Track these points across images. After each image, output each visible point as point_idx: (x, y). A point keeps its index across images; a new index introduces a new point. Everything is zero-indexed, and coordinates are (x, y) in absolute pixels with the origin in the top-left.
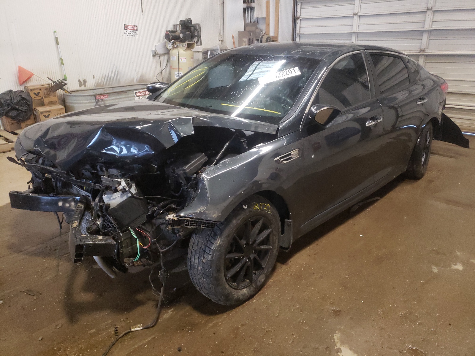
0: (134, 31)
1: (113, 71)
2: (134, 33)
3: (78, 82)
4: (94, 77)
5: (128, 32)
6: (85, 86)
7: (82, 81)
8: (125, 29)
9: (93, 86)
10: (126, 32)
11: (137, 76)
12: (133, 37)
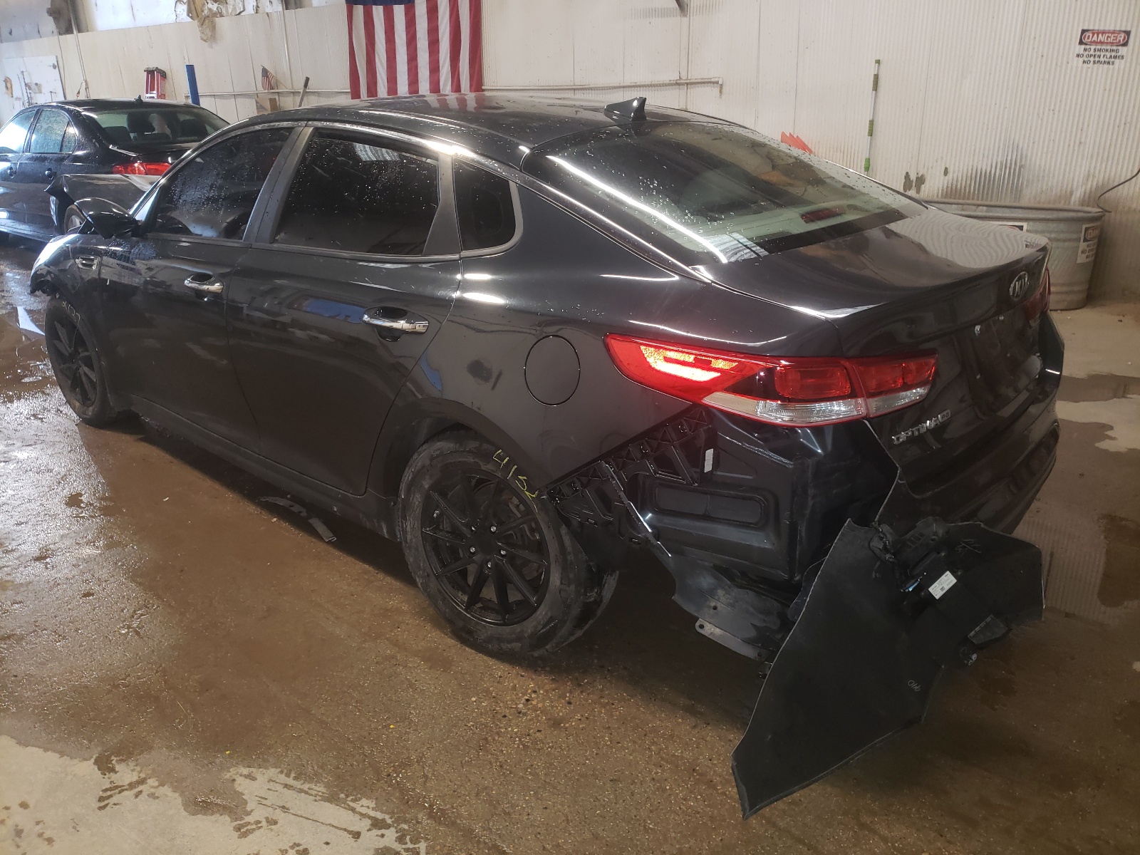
0: (1115, 48)
1: (1009, 162)
2: (1113, 54)
3: (903, 181)
4: (946, 172)
5: (1092, 52)
6: (918, 192)
7: (913, 177)
8: (1081, 43)
9: (938, 193)
10: (1082, 52)
11: (1084, 187)
12: (1106, 66)
